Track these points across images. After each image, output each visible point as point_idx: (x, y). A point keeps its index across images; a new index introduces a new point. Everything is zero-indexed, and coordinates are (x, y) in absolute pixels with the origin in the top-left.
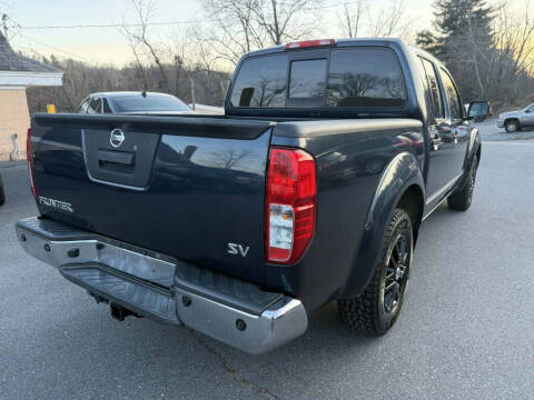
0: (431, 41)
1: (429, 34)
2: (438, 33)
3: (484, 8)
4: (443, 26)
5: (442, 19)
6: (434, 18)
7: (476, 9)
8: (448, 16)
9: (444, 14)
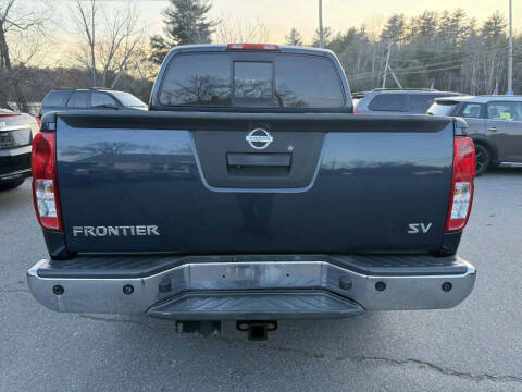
0: (164, 46)
1: (161, 40)
2: (169, 40)
3: (205, 22)
4: (174, 34)
5: (171, 27)
6: (165, 25)
7: (198, 22)
8: (177, 25)
9: (173, 22)
